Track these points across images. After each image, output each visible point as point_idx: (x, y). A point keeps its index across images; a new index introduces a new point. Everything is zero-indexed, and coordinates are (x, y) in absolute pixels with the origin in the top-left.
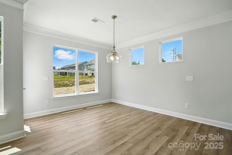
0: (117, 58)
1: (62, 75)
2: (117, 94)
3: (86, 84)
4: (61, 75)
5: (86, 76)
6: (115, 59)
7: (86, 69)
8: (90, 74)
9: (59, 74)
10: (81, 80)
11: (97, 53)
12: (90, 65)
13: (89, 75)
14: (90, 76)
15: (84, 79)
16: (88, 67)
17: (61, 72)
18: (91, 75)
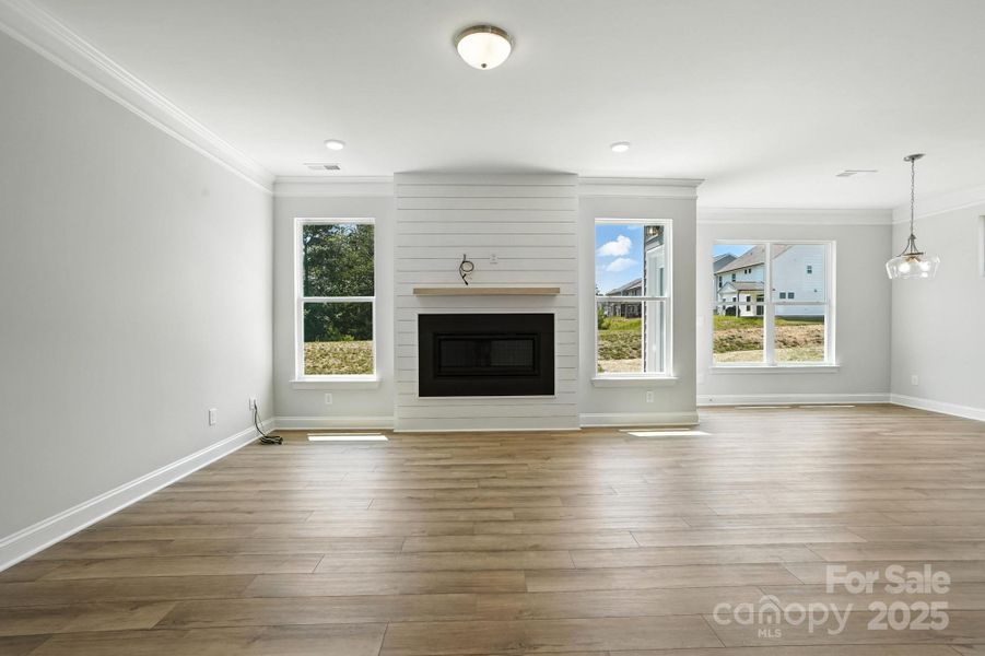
0: (924, 266)
1: (628, 317)
2: (915, 377)
3: (748, 348)
4: (622, 315)
5: (729, 317)
6: (915, 270)
7: (729, 289)
8: (748, 309)
9: (615, 314)
10: (724, 334)
11: (834, 242)
12: (747, 270)
13: (744, 313)
14: (751, 318)
15: (734, 332)
16: (740, 277)
17: (623, 306)
18: (751, 314)
